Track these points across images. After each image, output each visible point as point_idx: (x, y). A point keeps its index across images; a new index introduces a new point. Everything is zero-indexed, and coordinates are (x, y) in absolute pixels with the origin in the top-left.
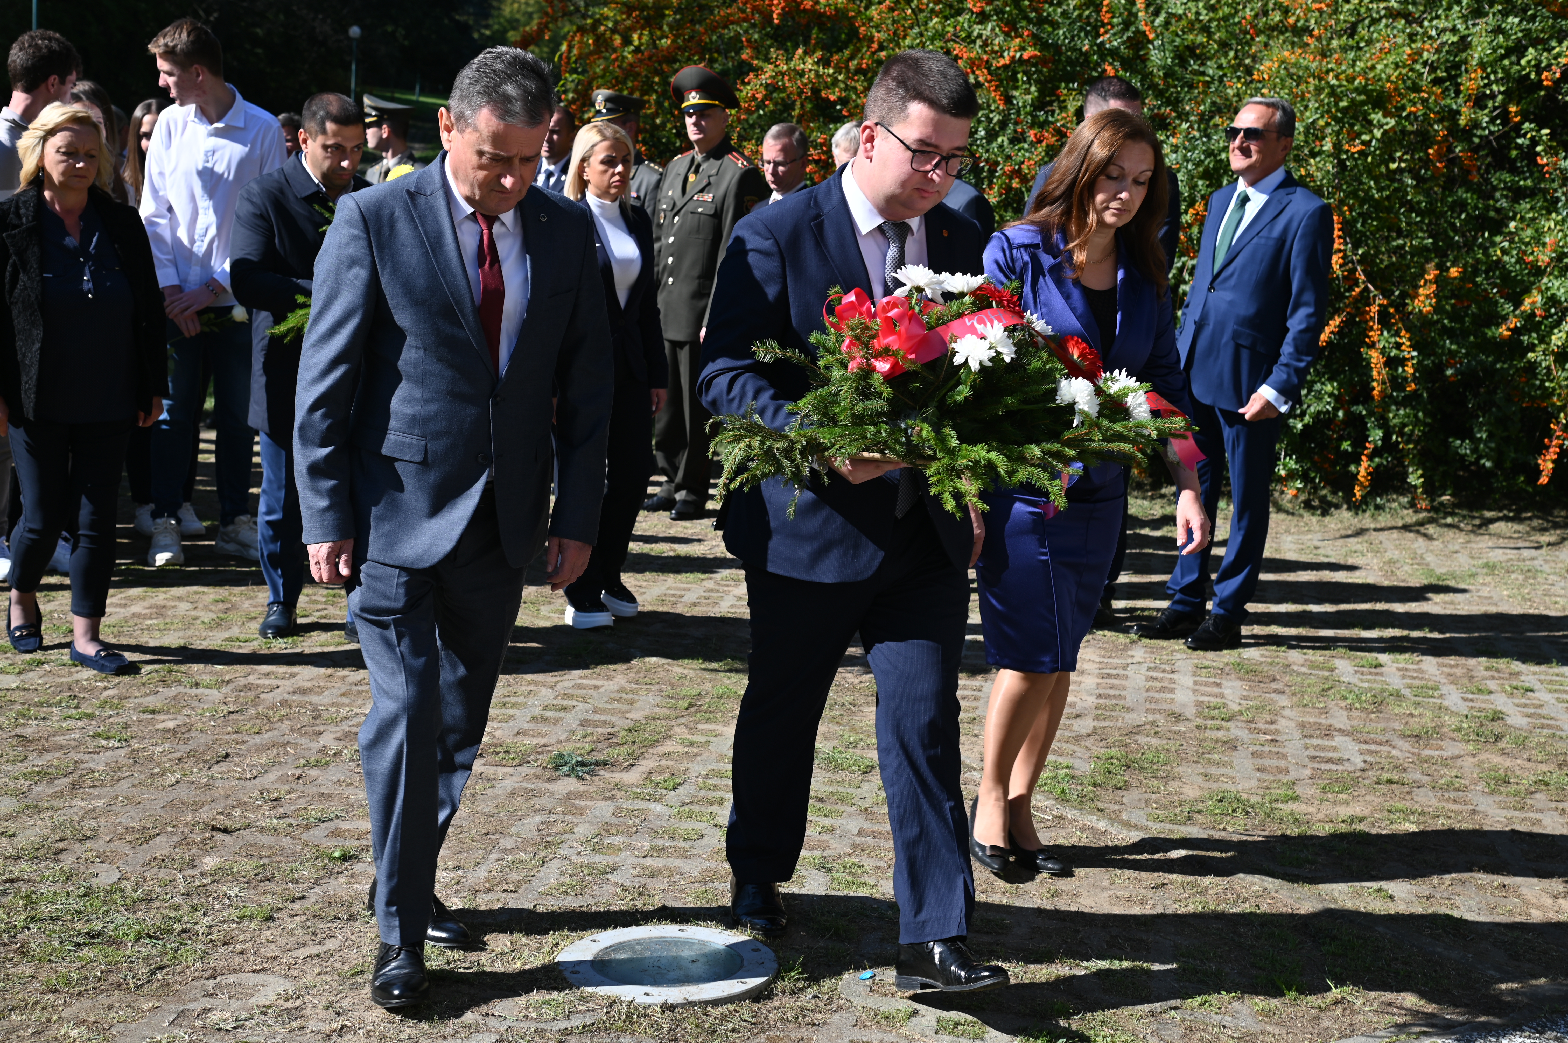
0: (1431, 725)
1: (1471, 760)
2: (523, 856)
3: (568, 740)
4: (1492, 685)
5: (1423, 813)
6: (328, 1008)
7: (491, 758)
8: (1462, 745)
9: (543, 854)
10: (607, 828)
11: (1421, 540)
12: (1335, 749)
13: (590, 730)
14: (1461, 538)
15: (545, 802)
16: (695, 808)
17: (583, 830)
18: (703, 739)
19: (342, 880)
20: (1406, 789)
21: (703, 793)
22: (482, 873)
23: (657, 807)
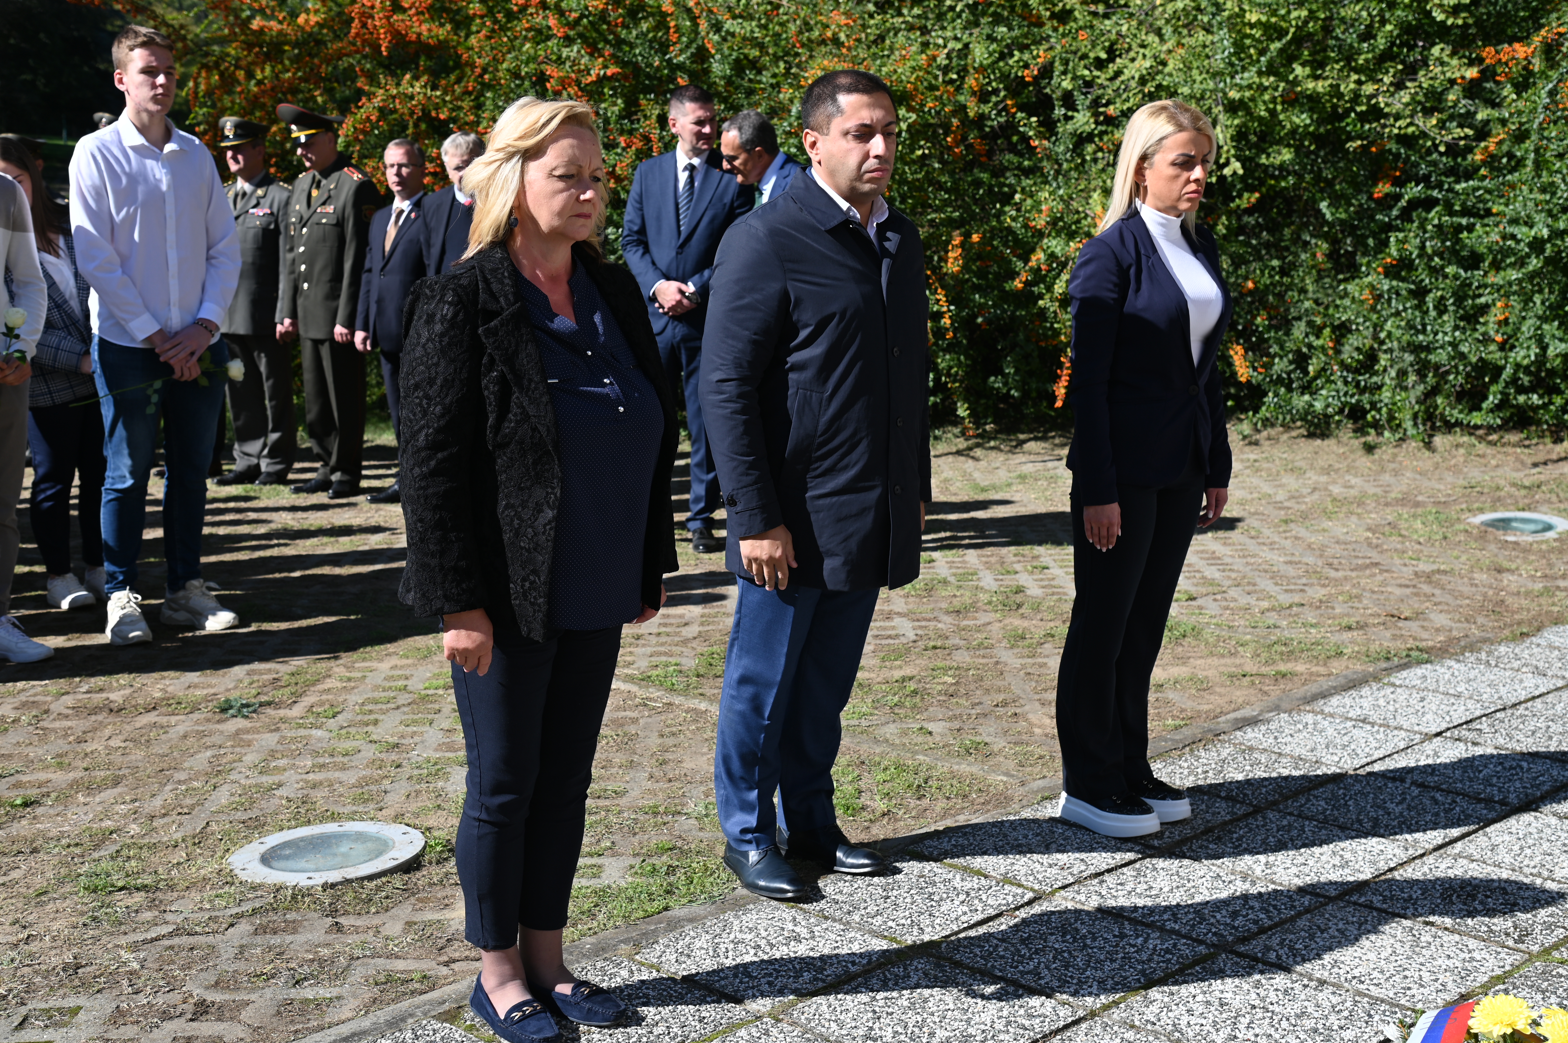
0: (969, 601)
1: (998, 625)
2: (195, 784)
3: (236, 688)
4: (1018, 567)
5: (958, 668)
6: (13, 924)
7: (164, 710)
8: (992, 615)
9: (213, 781)
10: (273, 754)
11: (970, 461)
12: (893, 628)
13: (255, 678)
14: (1001, 457)
15: (216, 739)
16: (353, 730)
17: (250, 758)
18: (359, 675)
19: (24, 822)
20: (947, 652)
21: (359, 717)
22: (158, 802)
23: (319, 733)
